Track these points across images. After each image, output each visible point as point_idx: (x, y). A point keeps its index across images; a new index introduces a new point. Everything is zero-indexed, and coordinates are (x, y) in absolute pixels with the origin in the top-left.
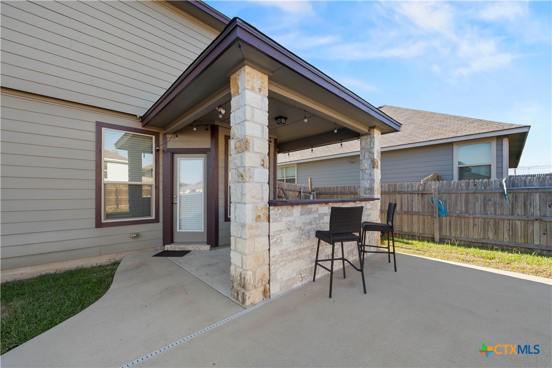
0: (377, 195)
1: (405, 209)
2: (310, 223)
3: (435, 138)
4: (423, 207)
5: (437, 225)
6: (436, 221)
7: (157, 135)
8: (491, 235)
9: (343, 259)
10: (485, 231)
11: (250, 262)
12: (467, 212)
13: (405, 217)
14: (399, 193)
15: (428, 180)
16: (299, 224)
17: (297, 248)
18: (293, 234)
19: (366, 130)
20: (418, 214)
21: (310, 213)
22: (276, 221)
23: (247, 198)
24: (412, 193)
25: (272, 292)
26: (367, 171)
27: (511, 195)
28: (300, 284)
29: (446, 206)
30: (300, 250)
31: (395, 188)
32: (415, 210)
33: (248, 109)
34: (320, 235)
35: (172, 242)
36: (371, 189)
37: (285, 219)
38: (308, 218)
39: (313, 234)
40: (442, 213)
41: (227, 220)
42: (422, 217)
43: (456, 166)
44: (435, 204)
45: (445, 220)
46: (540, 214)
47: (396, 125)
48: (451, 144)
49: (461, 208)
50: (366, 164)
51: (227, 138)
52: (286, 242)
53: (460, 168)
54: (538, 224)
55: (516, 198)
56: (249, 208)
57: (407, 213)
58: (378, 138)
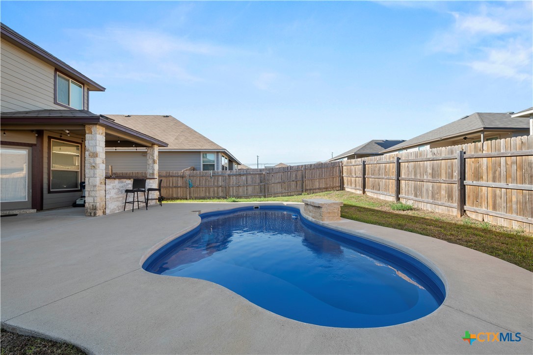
0: (156, 176)
1: (174, 185)
2: (123, 187)
3: (192, 148)
4: (183, 184)
5: (188, 192)
6: (188, 190)
8: (208, 194)
9: (138, 201)
10: (206, 192)
11: (98, 200)
12: (200, 185)
13: (174, 189)
14: (172, 176)
15: (186, 170)
16: (117, 187)
17: (117, 196)
18: (115, 191)
19: (150, 145)
20: (180, 187)
21: (122, 182)
22: (108, 185)
23: (97, 175)
24: (178, 177)
25: (107, 212)
26: (151, 165)
27: (213, 178)
28: (118, 212)
29: (192, 183)
30: (118, 198)
31: (170, 174)
32: (179, 185)
33: (98, 142)
34: (127, 191)
36: (153, 174)
37: (112, 184)
38: (122, 185)
39: (124, 191)
40: (190, 186)
41: (49, 192)
42: (182, 189)
43: (202, 163)
44: (188, 182)
45: (192, 189)
46: (221, 184)
47: (166, 145)
48: (200, 152)
49: (198, 183)
50: (150, 162)
51: (50, 138)
52: (112, 193)
53: (204, 165)
54: (220, 188)
55: (215, 178)
56: (98, 179)
57: (175, 187)
58: (157, 149)
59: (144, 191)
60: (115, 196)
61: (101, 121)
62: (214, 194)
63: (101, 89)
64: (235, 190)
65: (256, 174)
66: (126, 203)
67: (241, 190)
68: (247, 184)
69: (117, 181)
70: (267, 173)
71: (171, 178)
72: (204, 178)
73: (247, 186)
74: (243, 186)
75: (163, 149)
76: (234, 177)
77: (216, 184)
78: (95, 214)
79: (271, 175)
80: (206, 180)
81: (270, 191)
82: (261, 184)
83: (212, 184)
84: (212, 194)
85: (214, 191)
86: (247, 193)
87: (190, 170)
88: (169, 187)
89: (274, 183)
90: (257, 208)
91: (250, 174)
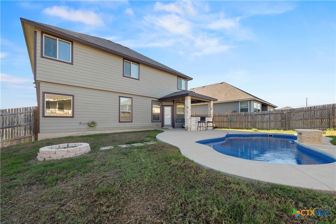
0: (212, 116)
1: (222, 121)
2: (197, 120)
4: (227, 120)
5: (229, 125)
6: (230, 123)
7: (160, 102)
8: (241, 126)
12: (236, 121)
13: (222, 123)
14: (221, 116)
15: (229, 112)
16: (195, 120)
19: (209, 101)
20: (225, 122)
21: (197, 118)
22: (192, 119)
23: (188, 115)
24: (224, 116)
25: (191, 130)
26: (210, 111)
27: (245, 116)
28: (195, 130)
32: (225, 121)
33: (189, 102)
35: (163, 127)
36: (210, 115)
39: (197, 122)
40: (231, 121)
41: (176, 122)
42: (226, 123)
43: (240, 108)
44: (229, 119)
45: (232, 123)
46: (250, 121)
47: (217, 100)
48: (238, 101)
49: (235, 120)
50: (209, 109)
51: (176, 102)
52: (193, 123)
53: (241, 109)
54: (249, 123)
55: (246, 117)
56: (188, 117)
57: (223, 122)
58: (212, 102)
59: (205, 122)
60: (194, 124)
61: (189, 95)
62: (245, 126)
63: (191, 79)
64: (260, 125)
65: (278, 114)
66: (198, 127)
67: (265, 124)
68: (270, 120)
69: (195, 117)
70: (288, 113)
71: (221, 117)
72: (239, 117)
73: (270, 122)
74: (267, 122)
75: (215, 102)
76: (260, 116)
77: (246, 120)
78: (188, 130)
79: (292, 114)
80: (240, 118)
81: (291, 126)
82: (283, 121)
83: (244, 120)
84: (244, 127)
85: (245, 124)
86: (270, 127)
87: (232, 112)
88: (220, 121)
89: (295, 120)
90: (272, 136)
91: (273, 114)
